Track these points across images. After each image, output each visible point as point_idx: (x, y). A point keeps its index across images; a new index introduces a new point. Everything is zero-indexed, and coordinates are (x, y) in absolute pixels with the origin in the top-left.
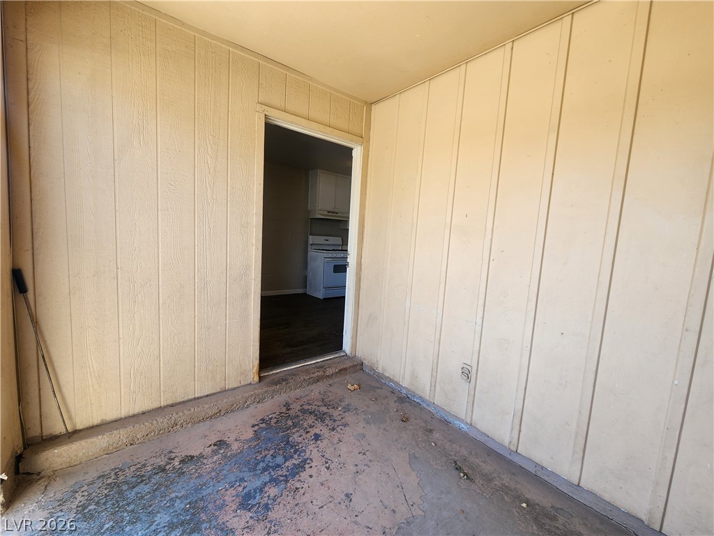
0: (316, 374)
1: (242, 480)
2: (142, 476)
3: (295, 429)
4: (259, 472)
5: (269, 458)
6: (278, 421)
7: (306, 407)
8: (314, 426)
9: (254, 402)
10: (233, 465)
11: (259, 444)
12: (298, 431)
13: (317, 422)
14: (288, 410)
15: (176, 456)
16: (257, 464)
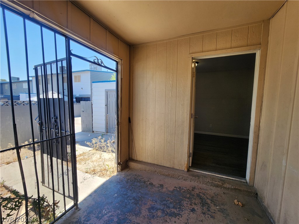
0: (217, 183)
1: (156, 202)
2: (141, 181)
3: (188, 200)
4: (162, 204)
5: (169, 202)
6: (185, 191)
7: (201, 194)
8: (197, 205)
9: (182, 179)
10: (158, 195)
11: (170, 194)
12: (188, 201)
13: (199, 204)
14: (193, 190)
15: (150, 181)
16: (164, 201)
